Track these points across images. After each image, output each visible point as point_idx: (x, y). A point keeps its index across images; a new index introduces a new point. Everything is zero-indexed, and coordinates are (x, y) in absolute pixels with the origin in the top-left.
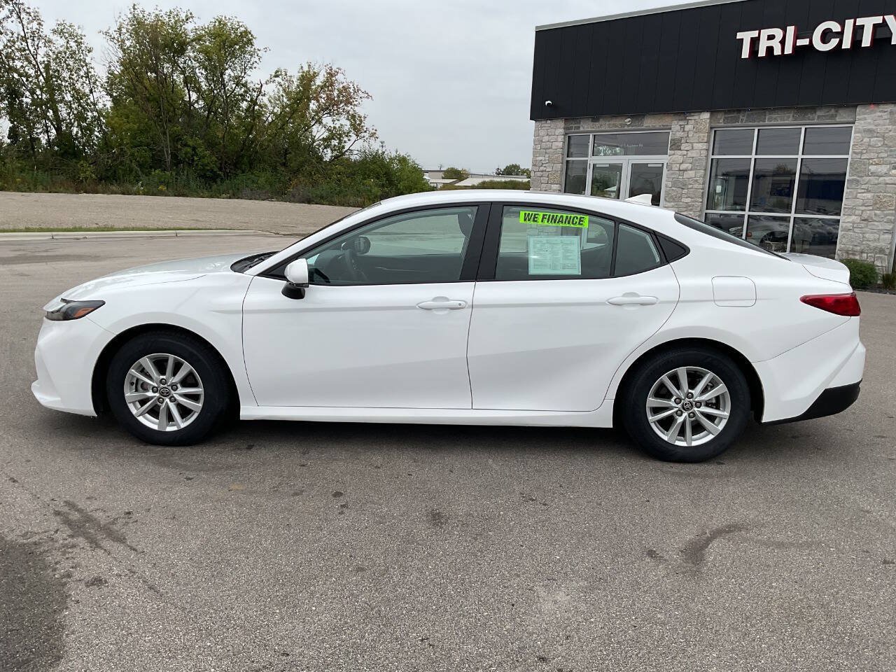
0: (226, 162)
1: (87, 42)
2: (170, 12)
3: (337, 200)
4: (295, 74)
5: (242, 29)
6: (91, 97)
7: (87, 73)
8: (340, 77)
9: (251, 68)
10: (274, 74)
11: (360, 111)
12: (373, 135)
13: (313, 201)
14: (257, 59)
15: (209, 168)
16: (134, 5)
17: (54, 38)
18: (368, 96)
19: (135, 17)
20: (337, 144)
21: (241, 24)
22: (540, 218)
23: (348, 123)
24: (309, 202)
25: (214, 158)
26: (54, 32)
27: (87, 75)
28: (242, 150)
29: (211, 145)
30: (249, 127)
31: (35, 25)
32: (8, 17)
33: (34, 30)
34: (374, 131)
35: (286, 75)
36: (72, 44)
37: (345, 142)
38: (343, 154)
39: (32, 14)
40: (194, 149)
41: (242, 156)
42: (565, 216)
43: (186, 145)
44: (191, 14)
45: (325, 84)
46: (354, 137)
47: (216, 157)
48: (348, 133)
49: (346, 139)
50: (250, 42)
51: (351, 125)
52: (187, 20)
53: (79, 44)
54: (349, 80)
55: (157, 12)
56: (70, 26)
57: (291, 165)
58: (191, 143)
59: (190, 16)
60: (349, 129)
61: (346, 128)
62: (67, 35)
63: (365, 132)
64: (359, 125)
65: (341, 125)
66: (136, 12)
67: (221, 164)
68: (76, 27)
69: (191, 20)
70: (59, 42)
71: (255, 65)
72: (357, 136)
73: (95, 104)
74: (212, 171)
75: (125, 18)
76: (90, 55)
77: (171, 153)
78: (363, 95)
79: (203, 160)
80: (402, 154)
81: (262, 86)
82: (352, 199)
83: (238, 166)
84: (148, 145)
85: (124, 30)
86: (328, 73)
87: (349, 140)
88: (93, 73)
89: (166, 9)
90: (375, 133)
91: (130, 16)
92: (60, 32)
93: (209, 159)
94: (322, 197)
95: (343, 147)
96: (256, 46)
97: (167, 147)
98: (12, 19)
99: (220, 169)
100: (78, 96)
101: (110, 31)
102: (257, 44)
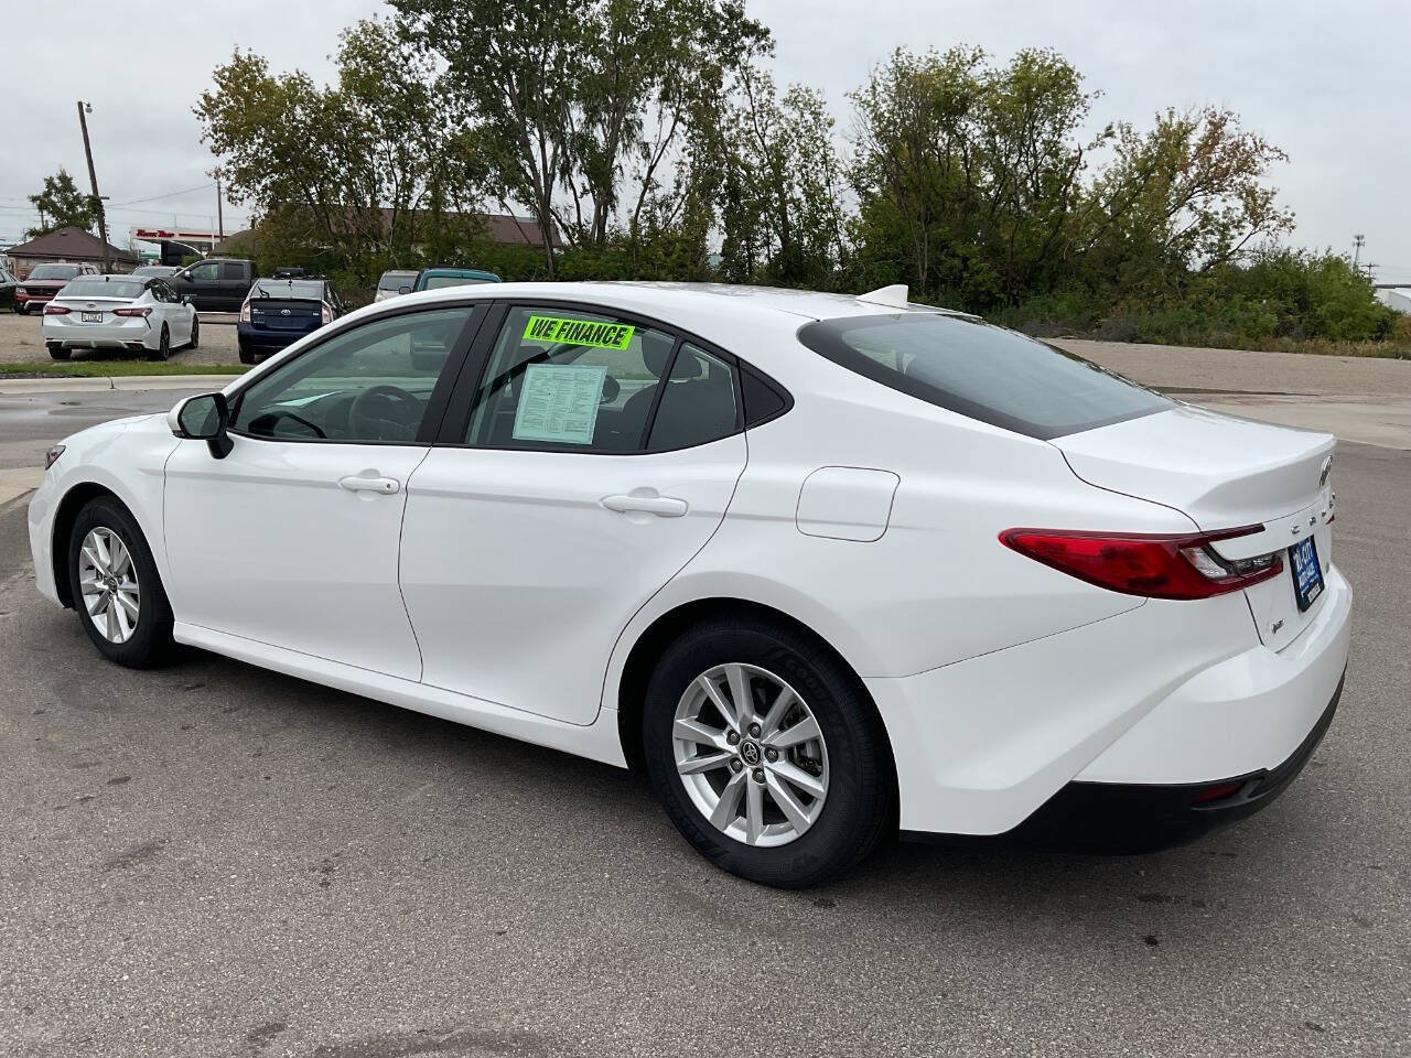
0: (1014, 279)
1: (828, 112)
2: (952, 53)
3: (1185, 338)
4: (1145, 129)
5: (1059, 65)
6: (827, 191)
7: (825, 156)
8: (1229, 128)
9: (1070, 126)
10: (1103, 133)
11: (1262, 183)
12: (1284, 223)
13: (1140, 338)
14: (1081, 112)
15: (983, 289)
16: (899, 49)
17: (785, 111)
18: (1282, 156)
19: (897, 67)
20: (1216, 241)
21: (1057, 58)
22: (557, 328)
23: (1240, 204)
24: (1133, 339)
25: (994, 274)
26: (786, 102)
27: (825, 160)
28: (1040, 260)
29: (994, 252)
30: (1056, 221)
31: (765, 95)
32: (735, 88)
33: (764, 102)
34: (1289, 216)
35: (1129, 132)
36: (808, 116)
37: (1232, 237)
38: (1225, 258)
39: (762, 80)
40: (965, 260)
41: (1041, 268)
42: (597, 325)
43: (954, 256)
44: (980, 51)
45: (1206, 143)
46: (1249, 228)
47: (998, 272)
48: (1240, 222)
49: (1234, 232)
50: (1071, 86)
51: (1246, 207)
52: (974, 61)
53: (816, 115)
54: (1244, 132)
55: (931, 56)
56: (807, 91)
57: (1123, 279)
58: (960, 252)
59: (979, 54)
60: (1243, 214)
61: (1238, 213)
62: (801, 105)
63: (1273, 218)
64: (1262, 207)
65: (1229, 208)
66: (900, 59)
67: (1004, 282)
68: (814, 92)
69: (980, 60)
70: (792, 114)
71: (1078, 120)
72: (1256, 225)
73: (831, 202)
74: (989, 293)
75: (883, 69)
76: (831, 130)
77: (929, 268)
78: (1271, 155)
79: (976, 276)
80: (1335, 254)
81: (1081, 154)
82: (1215, 335)
83: (1032, 284)
84: (895, 257)
85: (880, 89)
86: (1211, 123)
87: (1241, 234)
88: (832, 157)
89: (942, 50)
90: (1290, 220)
91: (892, 66)
92: (791, 102)
93: (986, 274)
94: (1158, 332)
95: (1228, 247)
96: (1082, 91)
97: (923, 260)
98: (740, 89)
99: (1003, 290)
100: (813, 192)
101: (862, 92)
102: (1083, 88)
